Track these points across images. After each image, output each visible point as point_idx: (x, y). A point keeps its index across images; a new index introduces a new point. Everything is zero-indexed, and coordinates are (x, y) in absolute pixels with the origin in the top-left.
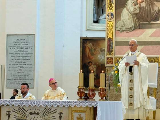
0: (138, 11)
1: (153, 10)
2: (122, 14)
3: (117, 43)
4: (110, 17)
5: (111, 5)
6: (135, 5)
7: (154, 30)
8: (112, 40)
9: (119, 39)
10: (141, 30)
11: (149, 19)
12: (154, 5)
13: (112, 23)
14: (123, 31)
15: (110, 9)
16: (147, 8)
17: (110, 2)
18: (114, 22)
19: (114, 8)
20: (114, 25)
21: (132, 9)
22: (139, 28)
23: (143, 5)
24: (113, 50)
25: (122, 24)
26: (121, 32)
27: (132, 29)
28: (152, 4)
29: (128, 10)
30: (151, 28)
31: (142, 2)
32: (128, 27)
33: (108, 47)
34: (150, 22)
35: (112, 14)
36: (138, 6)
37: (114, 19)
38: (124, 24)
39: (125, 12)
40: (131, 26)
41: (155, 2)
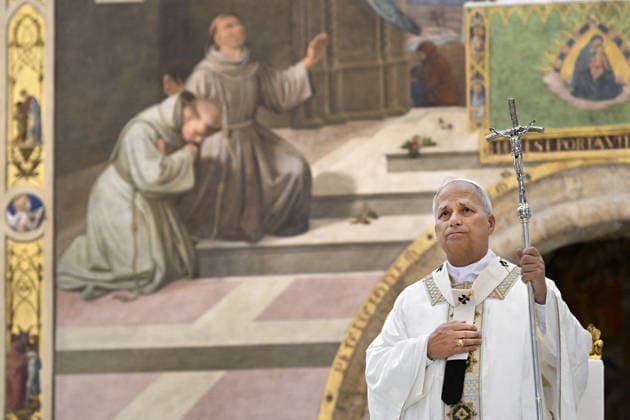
0: (186, 183)
1: (274, 174)
2: (92, 201)
3: (66, 362)
4: (23, 217)
5: (26, 153)
6: (170, 149)
7: (280, 283)
8: (35, 347)
9: (78, 337)
10: (206, 285)
11: (250, 225)
12: (279, 151)
13: (32, 248)
14: (99, 292)
15: (24, 174)
16: (236, 165)
17: (23, 136)
18: (47, 243)
19: (46, 170)
20: (46, 260)
21: (149, 171)
22: (196, 275)
23: (215, 146)
24: (44, 398)
25: (96, 253)
26: (91, 298)
27: (151, 280)
28: (267, 143)
29: (127, 176)
30: (263, 270)
31: (211, 130)
32: (126, 271)
33: (16, 386)
34: (258, 239)
35: (36, 203)
36: (184, 155)
37: (48, 227)
38: (105, 252)
39: (109, 185)
40: (144, 266)
41: (285, 133)
